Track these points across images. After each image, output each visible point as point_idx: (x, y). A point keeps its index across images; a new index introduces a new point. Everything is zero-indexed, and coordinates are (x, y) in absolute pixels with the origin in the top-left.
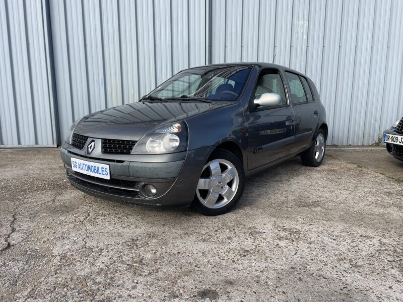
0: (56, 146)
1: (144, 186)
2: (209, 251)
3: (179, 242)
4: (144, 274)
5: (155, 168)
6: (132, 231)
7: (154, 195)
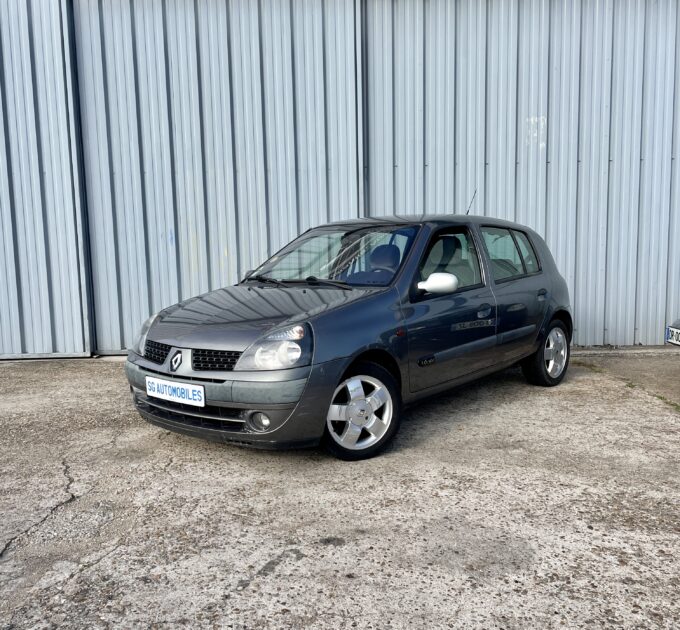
0: (89, 355)
1: (253, 415)
2: (341, 502)
3: (302, 492)
4: (254, 524)
5: (268, 390)
6: (235, 480)
7: (267, 427)
